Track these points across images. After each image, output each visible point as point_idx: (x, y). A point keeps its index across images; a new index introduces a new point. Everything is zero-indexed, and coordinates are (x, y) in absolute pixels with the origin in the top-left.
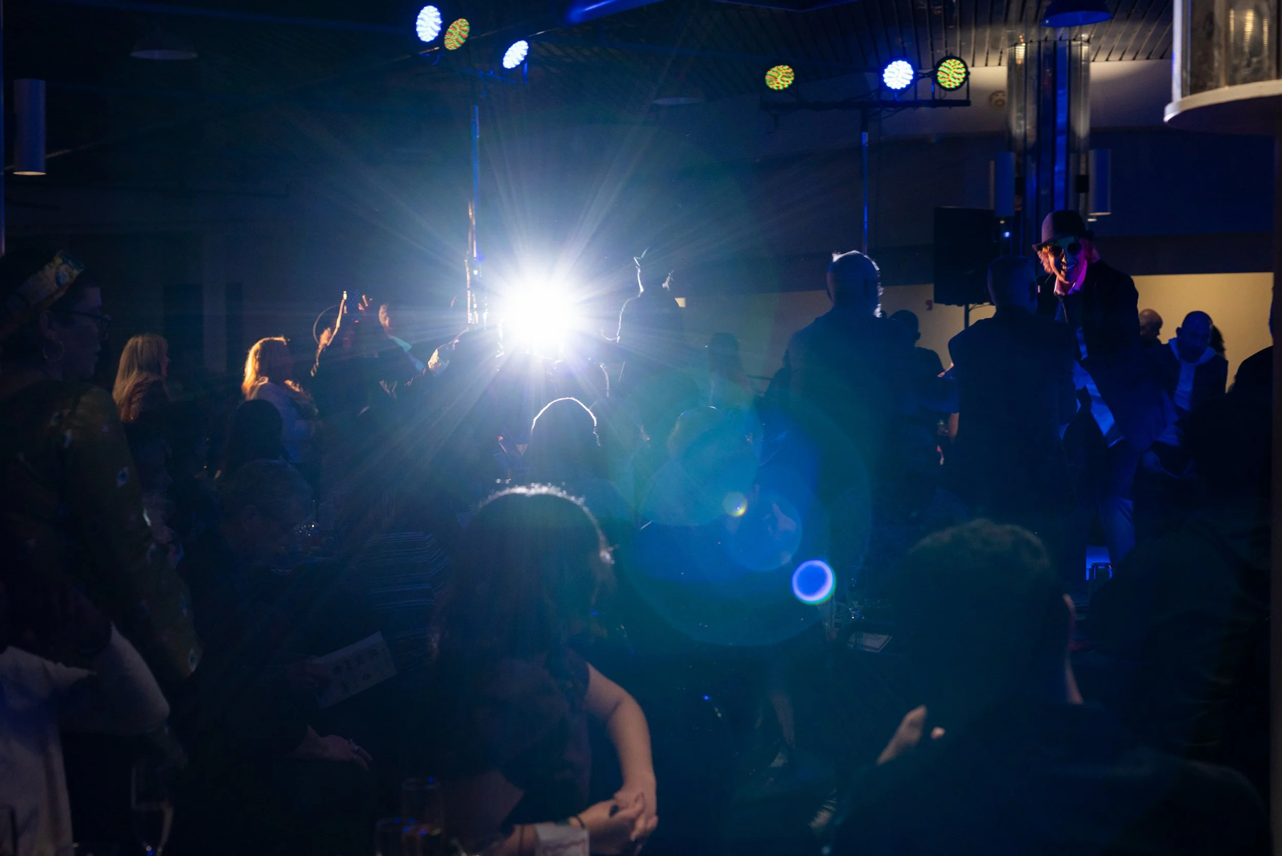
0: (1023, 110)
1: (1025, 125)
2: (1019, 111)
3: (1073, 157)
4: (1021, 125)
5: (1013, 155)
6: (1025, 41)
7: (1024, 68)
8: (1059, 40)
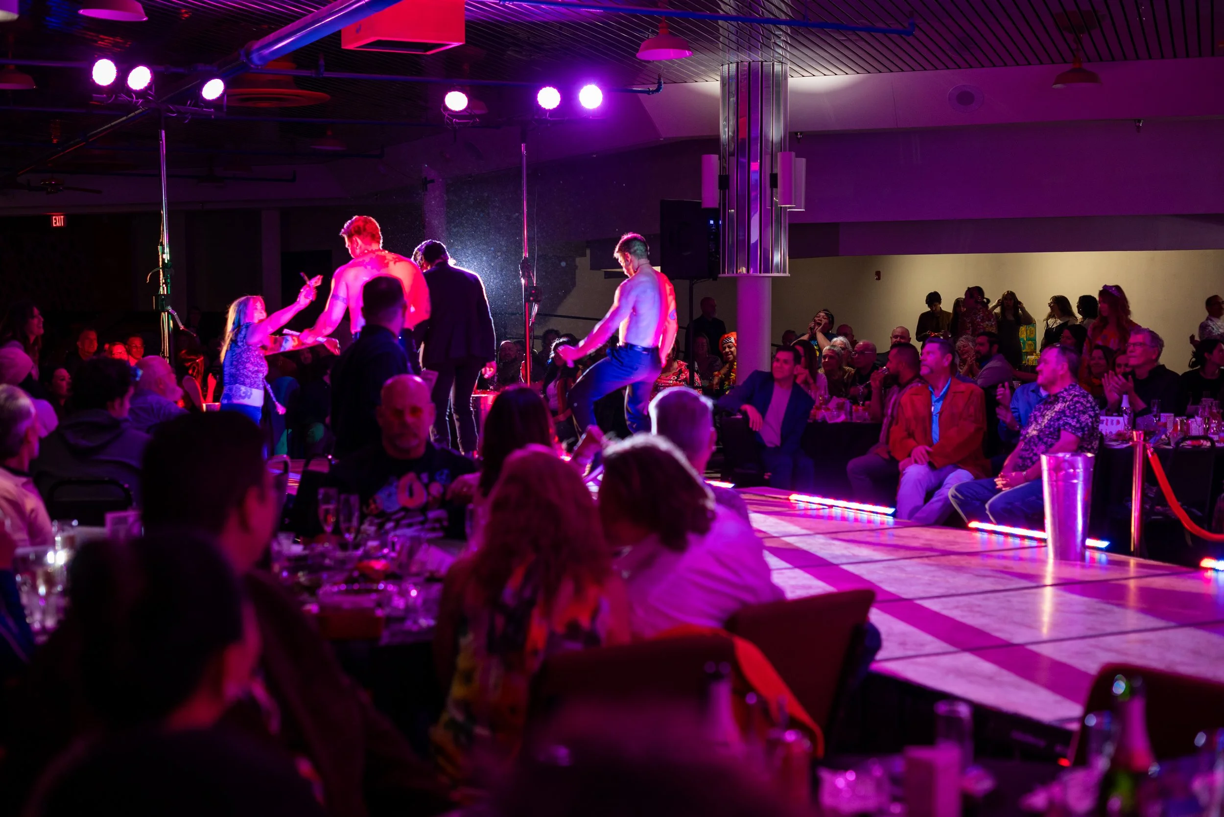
0: (728, 120)
1: (729, 131)
2: (725, 120)
3: (767, 159)
4: (725, 132)
5: (715, 157)
6: (727, 62)
7: (727, 84)
8: (753, 61)
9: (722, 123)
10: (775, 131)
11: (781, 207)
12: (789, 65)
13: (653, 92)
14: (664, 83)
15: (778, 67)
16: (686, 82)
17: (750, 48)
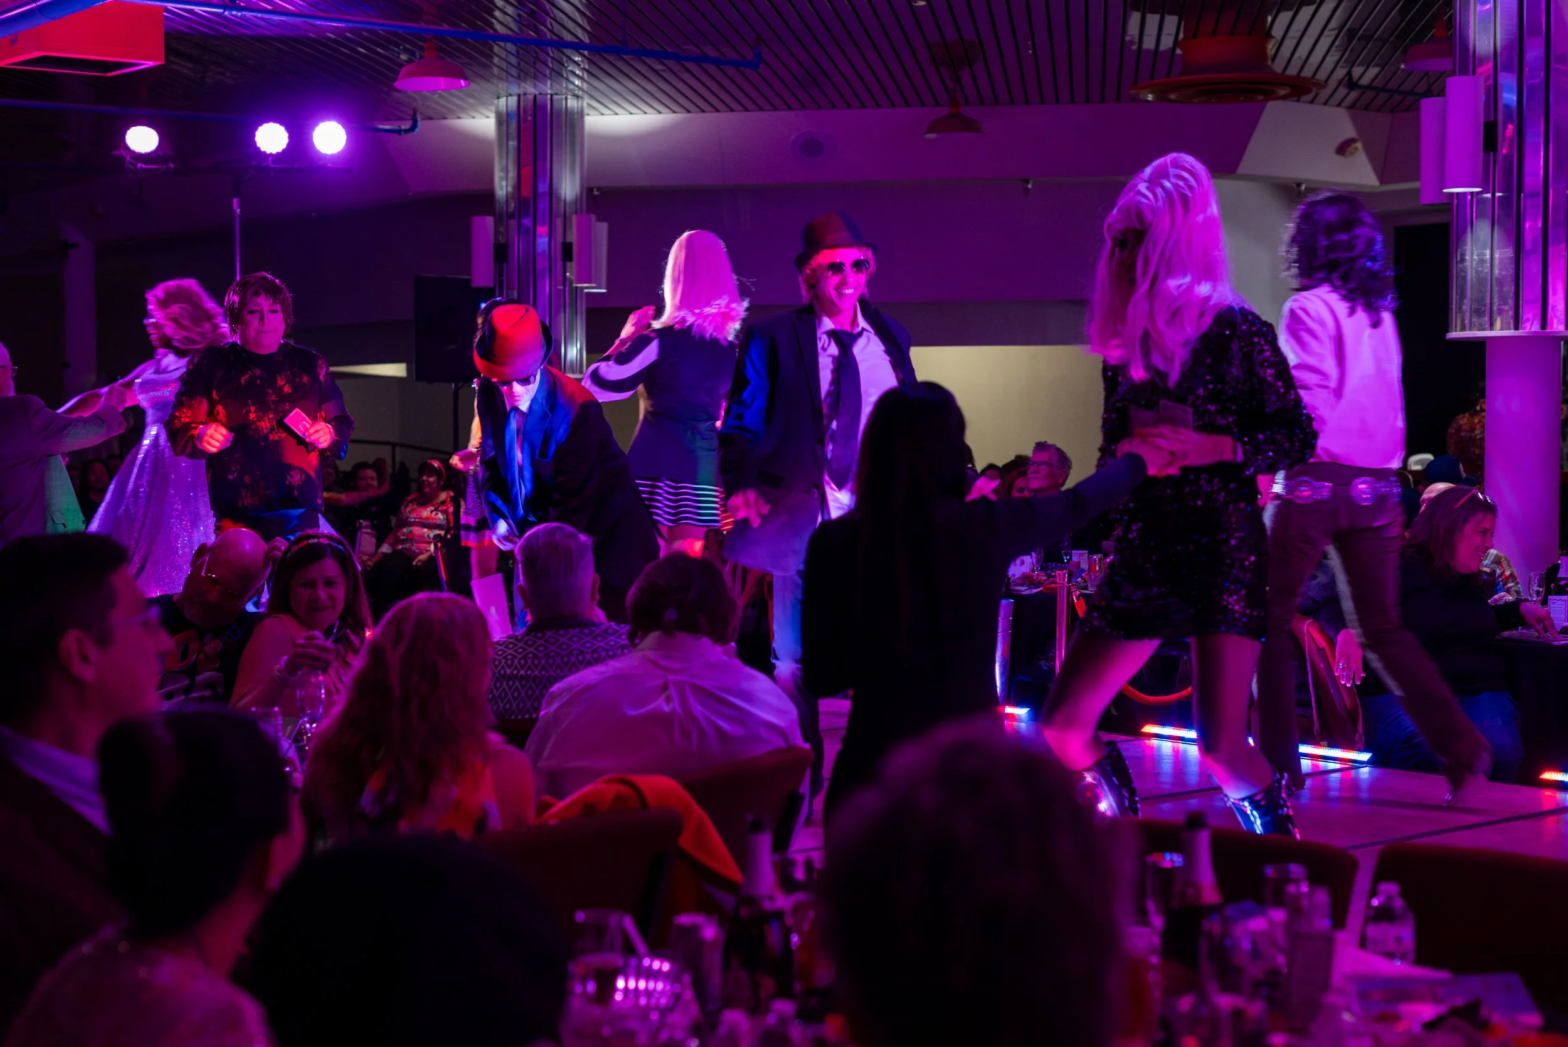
0: (506, 170)
1: (507, 186)
2: (502, 170)
3: (559, 222)
4: (503, 186)
5: (490, 220)
6: (505, 94)
7: (505, 125)
8: (540, 94)
9: (498, 174)
10: (568, 187)
11: (577, 288)
12: (587, 100)
13: (406, 131)
14: (422, 119)
15: (572, 103)
16: (445, 118)
17: (537, 76)
